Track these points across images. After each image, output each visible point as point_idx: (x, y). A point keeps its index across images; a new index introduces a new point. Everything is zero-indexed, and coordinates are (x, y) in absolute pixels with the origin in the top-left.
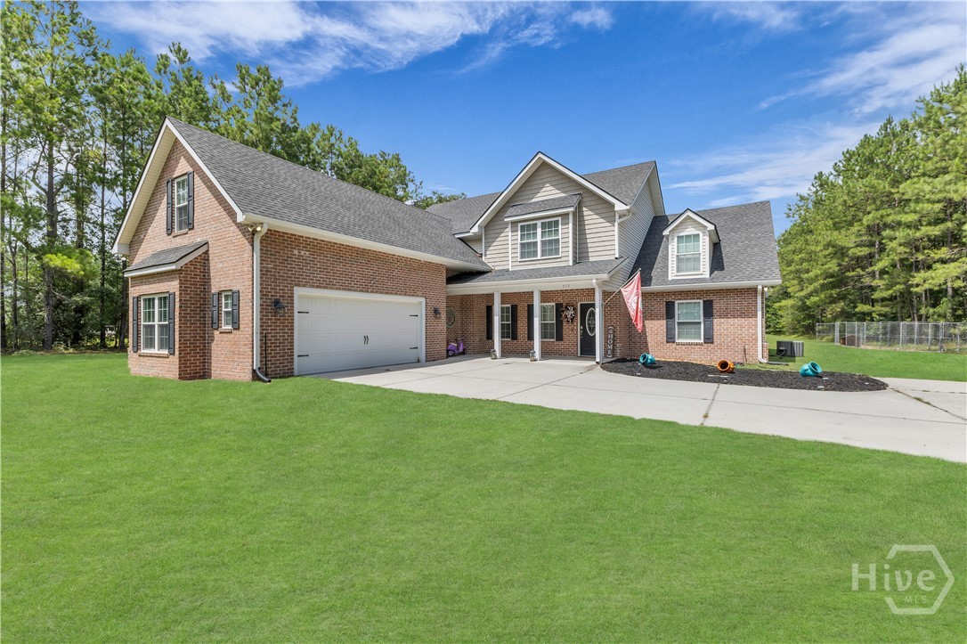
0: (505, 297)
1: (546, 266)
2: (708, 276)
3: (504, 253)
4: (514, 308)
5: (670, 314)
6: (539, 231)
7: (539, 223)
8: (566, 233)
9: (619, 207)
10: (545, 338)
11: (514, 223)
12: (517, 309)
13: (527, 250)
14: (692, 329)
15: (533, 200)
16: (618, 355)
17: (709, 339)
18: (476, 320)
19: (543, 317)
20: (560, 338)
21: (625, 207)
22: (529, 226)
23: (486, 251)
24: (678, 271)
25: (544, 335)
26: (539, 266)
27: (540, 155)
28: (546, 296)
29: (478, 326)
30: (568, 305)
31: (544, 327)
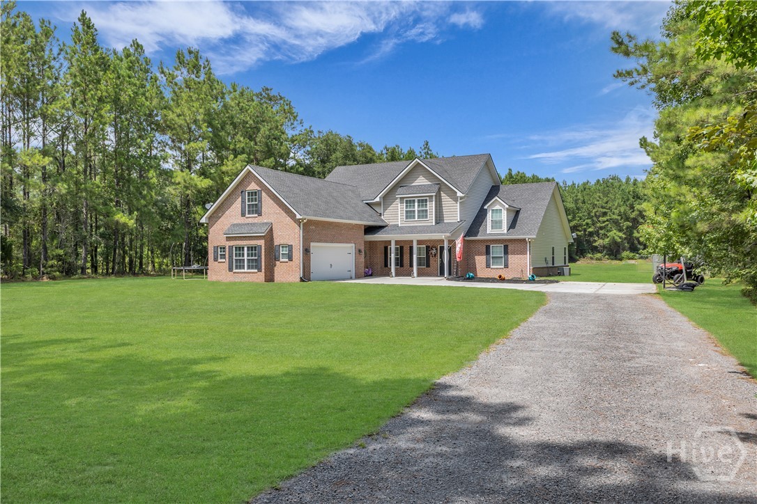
0: (397, 242)
1: (420, 224)
2: (506, 232)
3: (395, 215)
4: (402, 248)
5: (488, 253)
6: (416, 204)
7: (416, 200)
8: (431, 207)
9: (459, 194)
10: (420, 265)
11: (402, 199)
12: (404, 249)
13: (410, 214)
14: (499, 260)
15: (413, 184)
16: (459, 275)
17: (506, 266)
18: (379, 255)
19: (419, 253)
20: (428, 266)
21: (462, 195)
22: (410, 201)
23: (384, 212)
24: (492, 229)
25: (419, 264)
26: (416, 225)
27: (417, 159)
28: (420, 242)
29: (379, 259)
30: (433, 247)
31: (419, 259)
